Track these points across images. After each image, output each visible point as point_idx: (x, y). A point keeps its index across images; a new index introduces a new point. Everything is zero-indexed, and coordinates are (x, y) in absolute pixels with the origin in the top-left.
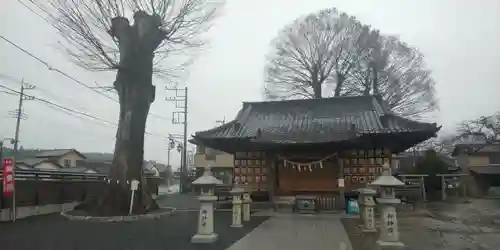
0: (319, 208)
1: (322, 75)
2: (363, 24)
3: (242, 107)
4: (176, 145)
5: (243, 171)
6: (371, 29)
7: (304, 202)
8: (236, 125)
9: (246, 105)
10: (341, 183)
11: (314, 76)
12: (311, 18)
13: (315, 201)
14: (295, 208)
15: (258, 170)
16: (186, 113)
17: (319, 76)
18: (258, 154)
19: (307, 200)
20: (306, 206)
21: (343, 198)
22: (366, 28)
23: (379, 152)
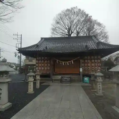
0: (71, 81)
1: (71, 31)
2: (86, 13)
3: (40, 40)
4: (17, 56)
5: (40, 65)
6: (89, 16)
7: (65, 78)
8: (37, 46)
9: (42, 39)
10: (81, 70)
11: (69, 32)
12: (68, 10)
13: (70, 77)
14: (61, 81)
15: (46, 65)
16: (21, 44)
17: (70, 32)
18: (46, 58)
19: (66, 77)
20: (66, 80)
21: (81, 76)
22: (87, 15)
23: (96, 57)
